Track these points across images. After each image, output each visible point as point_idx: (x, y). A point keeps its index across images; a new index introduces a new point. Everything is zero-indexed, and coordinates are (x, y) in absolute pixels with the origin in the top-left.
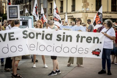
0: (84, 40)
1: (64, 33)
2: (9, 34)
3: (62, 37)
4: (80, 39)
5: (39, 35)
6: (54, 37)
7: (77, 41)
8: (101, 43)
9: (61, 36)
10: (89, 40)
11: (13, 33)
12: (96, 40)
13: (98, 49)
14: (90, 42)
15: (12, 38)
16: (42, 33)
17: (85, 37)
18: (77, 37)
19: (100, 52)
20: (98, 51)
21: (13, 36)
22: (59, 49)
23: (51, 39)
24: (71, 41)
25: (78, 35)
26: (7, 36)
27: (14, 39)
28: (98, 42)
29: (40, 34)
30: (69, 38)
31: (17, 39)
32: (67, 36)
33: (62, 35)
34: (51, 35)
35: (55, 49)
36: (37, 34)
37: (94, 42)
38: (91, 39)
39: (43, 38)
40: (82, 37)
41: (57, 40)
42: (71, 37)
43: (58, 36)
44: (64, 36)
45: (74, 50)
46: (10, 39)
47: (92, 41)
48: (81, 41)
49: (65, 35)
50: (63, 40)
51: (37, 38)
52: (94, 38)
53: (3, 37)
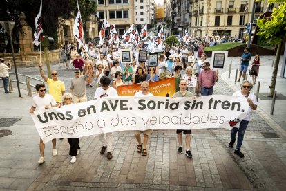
3: (191, 105)
4: (213, 104)
5: (161, 104)
6: (182, 106)
7: (210, 107)
8: (243, 111)
9: (190, 103)
10: (226, 105)
11: (126, 101)
14: (228, 108)
15: (124, 107)
17: (220, 102)
18: (209, 102)
21: (126, 105)
26: (119, 104)
27: (127, 109)
28: (238, 110)
29: (163, 103)
30: (199, 105)
31: (131, 109)
33: (192, 102)
34: (177, 104)
36: (159, 103)
37: (233, 109)
38: (229, 105)
39: (166, 108)
40: (216, 101)
42: (202, 103)
43: (187, 103)
45: (205, 119)
46: (122, 109)
47: (230, 107)
48: (215, 107)
50: (192, 108)
51: (158, 108)
52: (234, 104)
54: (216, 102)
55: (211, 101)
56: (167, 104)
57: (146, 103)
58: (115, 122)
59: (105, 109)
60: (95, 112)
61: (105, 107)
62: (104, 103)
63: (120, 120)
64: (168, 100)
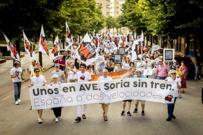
0: (158, 86)
2: (93, 85)
3: (138, 84)
4: (154, 85)
6: (131, 84)
7: (152, 87)
9: (136, 82)
11: (96, 84)
13: (171, 95)
16: (120, 82)
17: (159, 84)
19: (173, 98)
21: (96, 87)
22: (136, 94)
23: (128, 86)
24: (146, 87)
25: (152, 82)
26: (91, 86)
27: (97, 89)
28: (170, 89)
30: (144, 84)
33: (138, 81)
34: (128, 83)
35: (133, 94)
36: (117, 84)
39: (122, 87)
41: (134, 86)
42: (146, 83)
43: (135, 83)
44: (140, 83)
46: (94, 89)
47: (165, 88)
48: (156, 87)
50: (139, 86)
51: (117, 87)
53: (88, 87)
54: (156, 84)
55: (152, 83)
56: (122, 83)
57: (109, 86)
58: (89, 97)
59: (82, 89)
60: (75, 90)
61: (82, 88)
62: (82, 86)
63: (92, 97)
64: (122, 80)
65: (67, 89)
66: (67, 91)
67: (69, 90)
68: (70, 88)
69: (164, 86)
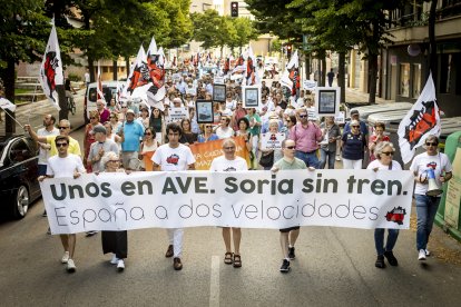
0: (367, 187)
1: (320, 175)
2: (197, 180)
3: (314, 184)
4: (355, 186)
5: (264, 186)
6: (298, 187)
7: (350, 190)
9: (311, 181)
11: (205, 179)
12: (395, 188)
13: (400, 208)
14: (381, 193)
15: (201, 188)
17: (367, 181)
18: (348, 181)
19: (405, 213)
20: (399, 212)
21: (204, 185)
23: (290, 190)
24: (335, 190)
25: (352, 177)
26: (193, 183)
27: (206, 191)
28: (399, 193)
29: (267, 182)
30: (331, 186)
31: (213, 191)
32: (327, 182)
33: (315, 178)
34: (290, 183)
35: (300, 211)
36: (260, 183)
37: (390, 193)
40: (360, 180)
41: (304, 190)
42: (335, 182)
43: (307, 182)
44: (319, 181)
45: (343, 211)
46: (198, 191)
47: (386, 190)
48: (360, 191)
49: (323, 179)
50: (318, 191)
51: (260, 191)
52: (391, 183)
53: (185, 184)
54: (361, 182)
55: (351, 181)
56: (274, 183)
57: (238, 183)
58: (186, 212)
59: (170, 190)
60: (150, 192)
61: (169, 187)
62: (169, 180)
63: (194, 209)
64: (274, 176)
65: (133, 187)
66: (133, 193)
67: (136, 190)
68: (140, 184)
69: (383, 186)
